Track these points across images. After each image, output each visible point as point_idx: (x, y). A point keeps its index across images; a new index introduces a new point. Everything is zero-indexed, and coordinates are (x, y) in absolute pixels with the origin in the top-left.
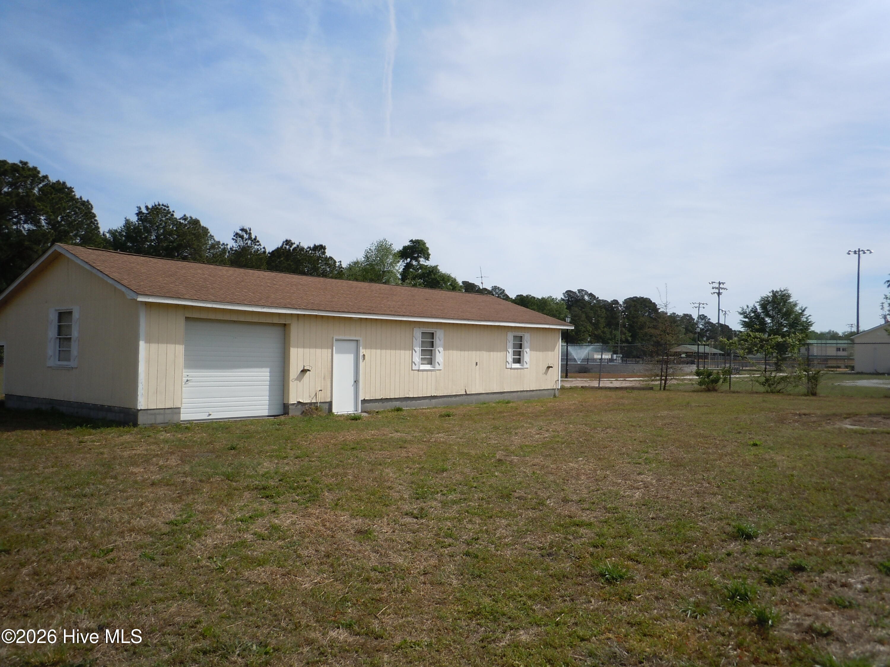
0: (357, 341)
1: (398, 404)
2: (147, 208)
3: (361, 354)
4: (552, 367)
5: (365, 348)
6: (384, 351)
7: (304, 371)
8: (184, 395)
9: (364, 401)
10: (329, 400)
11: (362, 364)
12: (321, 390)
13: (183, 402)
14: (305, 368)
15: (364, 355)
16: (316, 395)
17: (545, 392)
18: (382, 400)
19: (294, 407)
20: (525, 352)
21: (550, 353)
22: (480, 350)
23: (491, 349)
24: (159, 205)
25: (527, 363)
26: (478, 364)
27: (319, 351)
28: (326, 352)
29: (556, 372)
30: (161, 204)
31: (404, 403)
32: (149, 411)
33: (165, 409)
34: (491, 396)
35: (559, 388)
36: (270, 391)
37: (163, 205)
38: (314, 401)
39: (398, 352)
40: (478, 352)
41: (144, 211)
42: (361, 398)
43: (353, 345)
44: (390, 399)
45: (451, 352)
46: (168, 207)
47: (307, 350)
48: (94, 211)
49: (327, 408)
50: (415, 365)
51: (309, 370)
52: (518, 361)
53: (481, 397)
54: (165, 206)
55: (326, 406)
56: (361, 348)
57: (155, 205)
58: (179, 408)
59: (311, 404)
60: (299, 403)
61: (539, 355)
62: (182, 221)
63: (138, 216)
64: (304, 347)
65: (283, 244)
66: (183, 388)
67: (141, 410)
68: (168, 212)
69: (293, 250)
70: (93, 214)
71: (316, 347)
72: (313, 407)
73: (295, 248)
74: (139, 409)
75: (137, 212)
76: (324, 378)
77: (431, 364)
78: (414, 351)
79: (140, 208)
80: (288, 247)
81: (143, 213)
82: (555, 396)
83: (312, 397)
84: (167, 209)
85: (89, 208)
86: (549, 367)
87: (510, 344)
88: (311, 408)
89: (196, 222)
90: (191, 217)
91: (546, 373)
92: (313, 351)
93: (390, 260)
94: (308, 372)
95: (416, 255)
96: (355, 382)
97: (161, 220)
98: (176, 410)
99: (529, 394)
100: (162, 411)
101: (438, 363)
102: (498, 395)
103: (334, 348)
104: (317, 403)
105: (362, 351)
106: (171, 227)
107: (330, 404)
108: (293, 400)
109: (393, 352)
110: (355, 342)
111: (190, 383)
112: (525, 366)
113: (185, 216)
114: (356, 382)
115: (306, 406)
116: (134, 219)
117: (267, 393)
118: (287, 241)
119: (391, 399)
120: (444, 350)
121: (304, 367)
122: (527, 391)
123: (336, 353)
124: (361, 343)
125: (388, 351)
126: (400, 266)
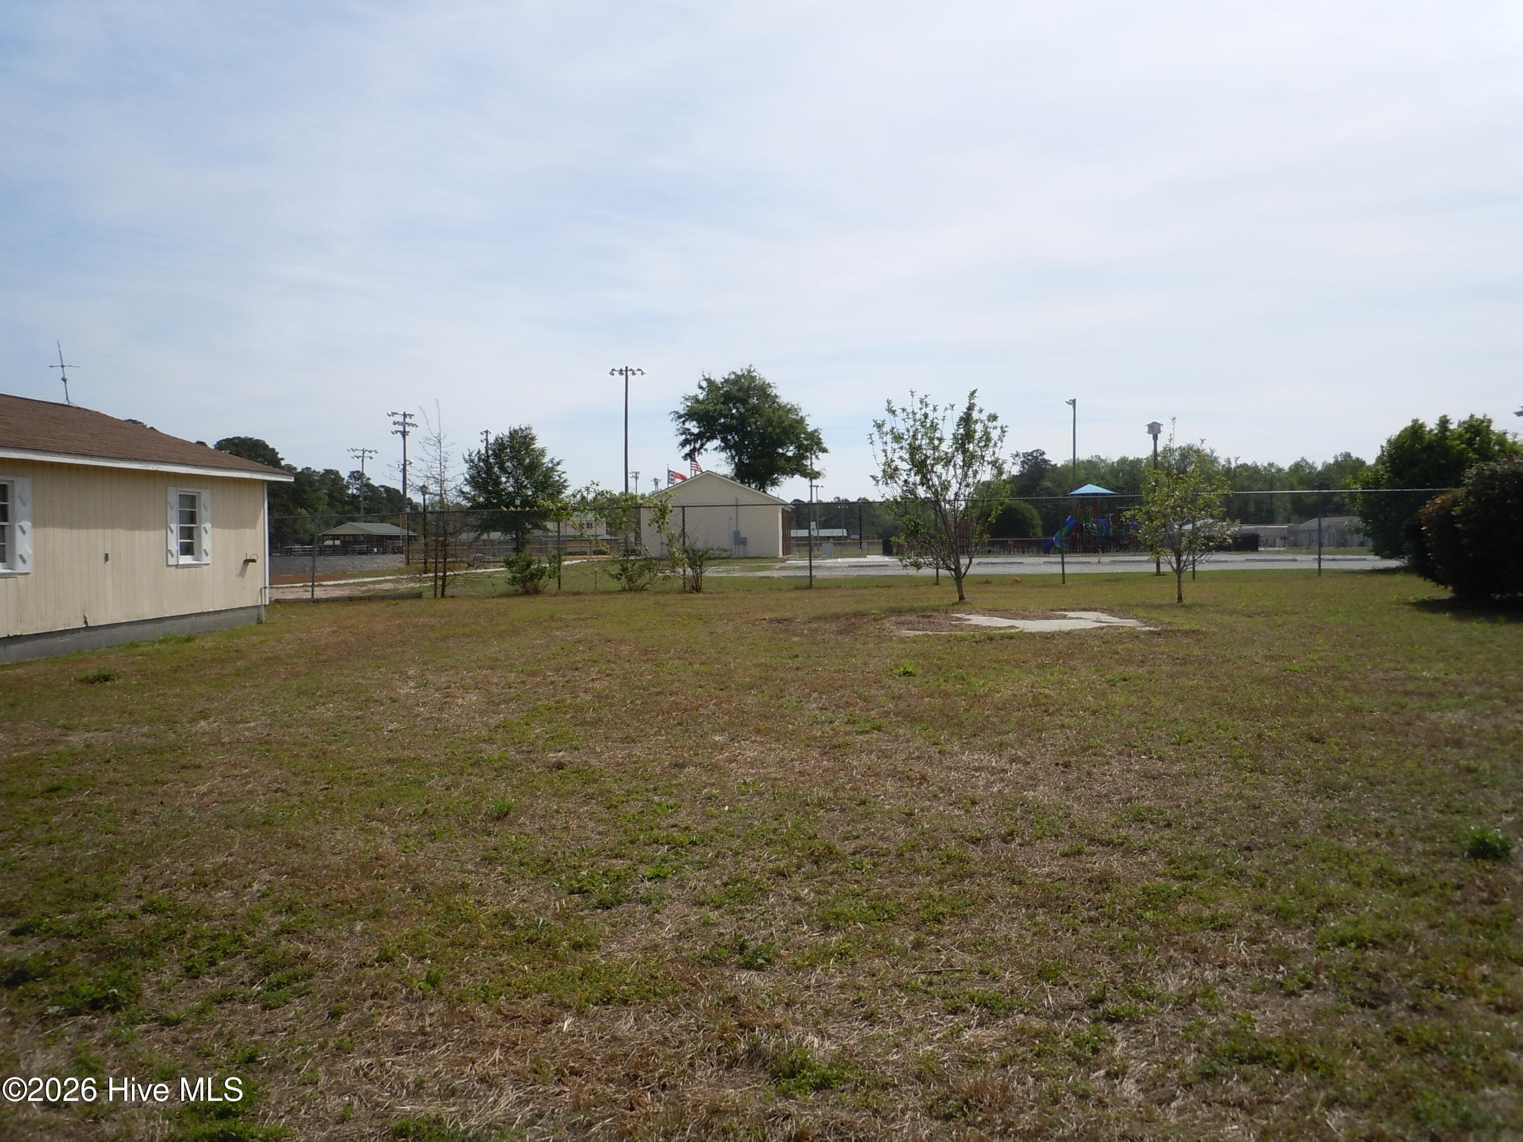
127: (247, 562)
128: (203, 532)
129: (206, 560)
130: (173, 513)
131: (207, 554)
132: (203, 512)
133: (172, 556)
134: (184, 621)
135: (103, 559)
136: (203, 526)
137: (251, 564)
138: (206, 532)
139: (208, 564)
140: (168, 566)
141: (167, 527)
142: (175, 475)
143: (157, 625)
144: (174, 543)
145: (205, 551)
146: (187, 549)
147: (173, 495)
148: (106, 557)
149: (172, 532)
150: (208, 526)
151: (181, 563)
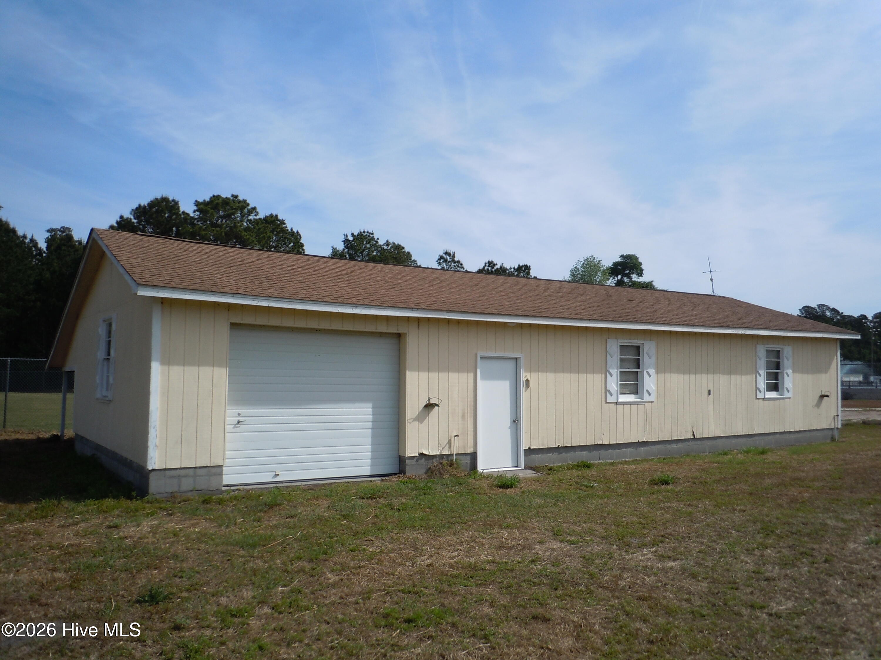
2: (353, 235)
4: (827, 396)
21: (822, 376)
24: (364, 232)
30: (366, 231)
35: (840, 426)
37: (368, 232)
40: (711, 376)
41: (351, 238)
46: (372, 234)
48: (302, 241)
54: (370, 233)
57: (361, 232)
62: (385, 247)
63: (344, 244)
65: (485, 266)
68: (373, 239)
69: (495, 271)
70: (301, 243)
73: (497, 268)
75: (344, 239)
77: (636, 393)
79: (347, 236)
80: (490, 268)
81: (349, 241)
84: (371, 236)
85: (297, 238)
89: (398, 248)
90: (394, 243)
91: (818, 403)
93: (599, 277)
95: (628, 272)
97: (366, 247)
106: (375, 253)
113: (387, 241)
116: (341, 247)
118: (490, 262)
120: (657, 372)
126: (610, 283)
127: (822, 396)
128: (785, 375)
129: (787, 395)
130: (762, 363)
131: (788, 391)
132: (785, 360)
133: (760, 392)
134: (770, 437)
135: (707, 393)
136: (785, 372)
137: (825, 398)
138: (788, 376)
139: (789, 398)
140: (757, 398)
141: (756, 372)
142: (763, 337)
143: (748, 439)
144: (762, 383)
145: (787, 388)
146: (774, 387)
147: (761, 350)
148: (709, 393)
149: (760, 375)
150: (790, 371)
151: (767, 397)
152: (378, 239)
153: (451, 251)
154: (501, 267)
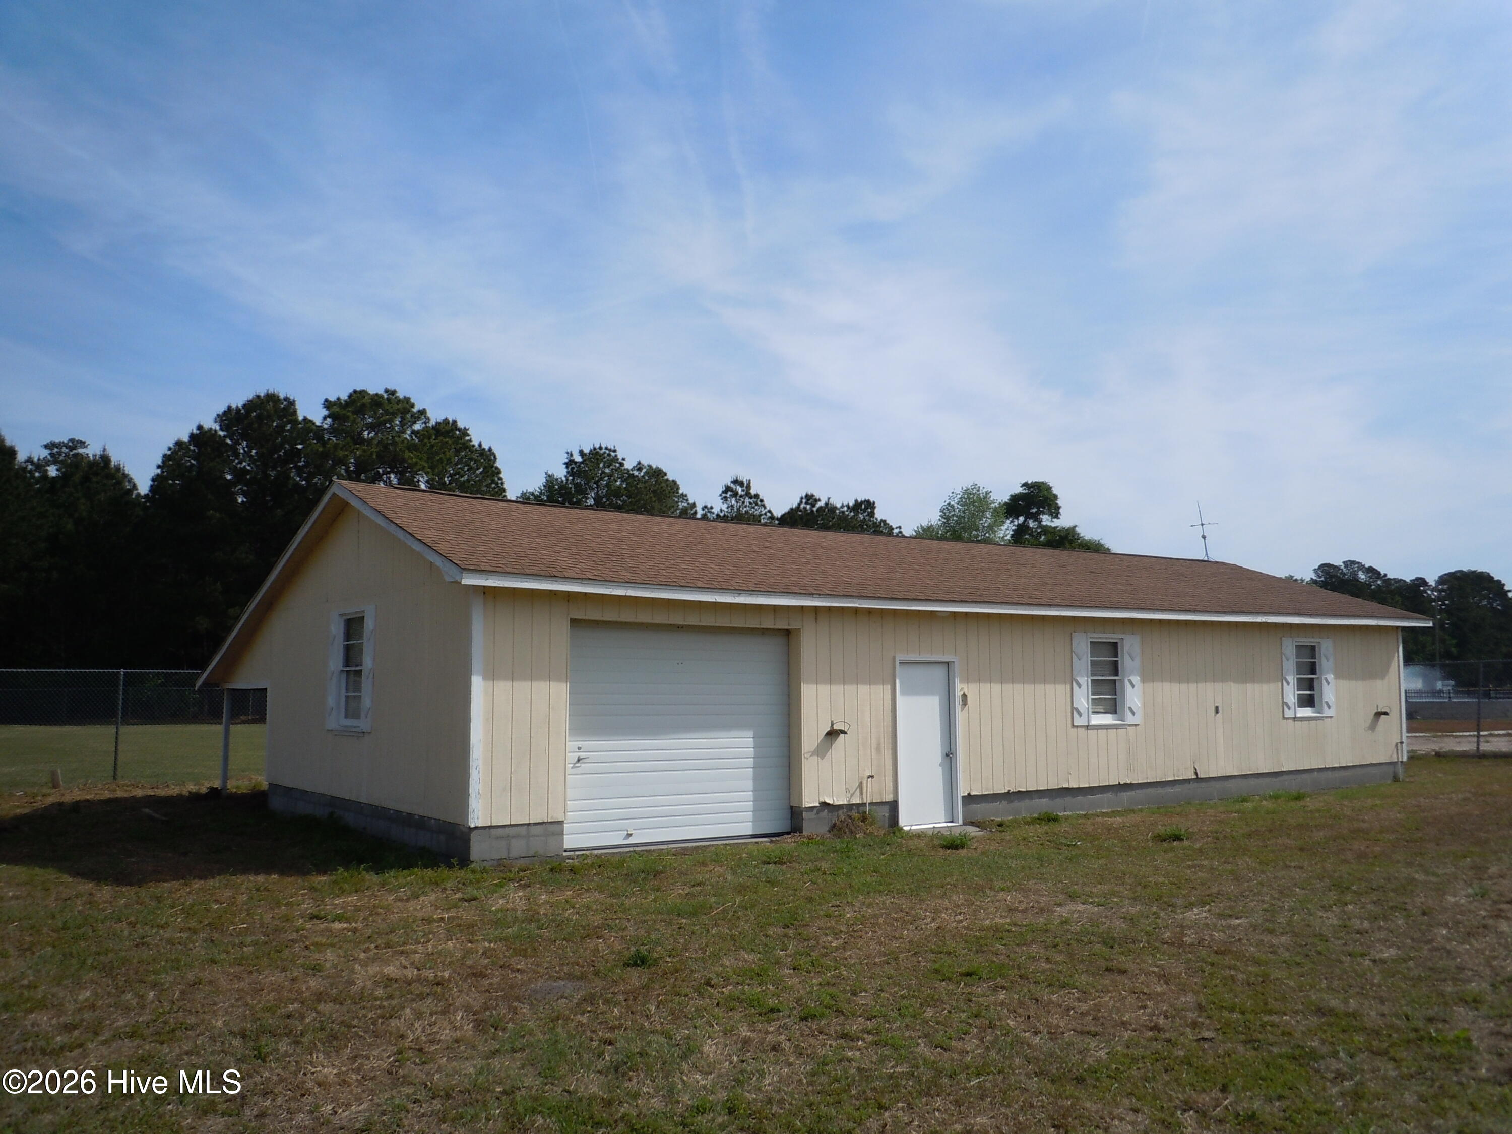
0: (948, 663)
1: (1044, 804)
2: (581, 453)
3: (958, 694)
4: (1386, 713)
5: (967, 680)
6: (1008, 687)
7: (833, 734)
8: (570, 793)
9: (969, 799)
10: (889, 798)
11: (960, 716)
12: (872, 777)
13: (569, 808)
14: (836, 727)
15: (964, 696)
16: (860, 786)
17: (1373, 770)
18: (1009, 796)
19: (812, 815)
20: (1324, 683)
21: (1379, 683)
22: (1223, 681)
23: (1247, 677)
24: (601, 448)
25: (1329, 707)
26: (1220, 709)
27: (864, 689)
28: (881, 692)
29: (1395, 727)
30: (604, 447)
31: (1059, 801)
32: (493, 831)
33: (529, 824)
34: (1253, 782)
35: (1405, 759)
36: (756, 778)
37: (606, 448)
38: (856, 800)
39: (1040, 688)
40: (1218, 686)
41: (578, 459)
42: (962, 791)
43: (939, 673)
44: (1027, 792)
45: (1158, 685)
46: (615, 451)
47: (838, 689)
48: (498, 464)
49: (887, 815)
50: (1080, 714)
51: (845, 733)
52: (1308, 701)
53: (1230, 784)
54: (610, 450)
55: (885, 812)
56: (957, 681)
57: (595, 449)
58: (561, 823)
59: (850, 807)
60: (824, 805)
61: (1359, 687)
62: (636, 473)
63: (567, 467)
64: (831, 682)
65: (801, 502)
66: (568, 777)
67: (476, 828)
68: (616, 459)
69: (818, 511)
70: (497, 468)
71: (857, 680)
72: (854, 814)
73: (821, 507)
74: (472, 826)
75: (567, 461)
76: (878, 749)
77: (1115, 712)
78: (1074, 684)
79: (572, 455)
80: (808, 507)
81: (576, 463)
82: (1396, 779)
83: (851, 792)
84: (613, 454)
85: (490, 460)
86: (1379, 714)
87: (1290, 665)
88: (850, 817)
89: (657, 474)
90: (650, 466)
91: (1373, 727)
92: (850, 689)
93: (987, 520)
94: (842, 736)
95: (1034, 510)
96: (947, 755)
97: (603, 472)
98: (555, 827)
99: (1337, 774)
100: (523, 830)
101: (1130, 708)
102: (1268, 780)
103: (897, 681)
104: (864, 805)
105: (960, 688)
106: (618, 483)
107: (893, 806)
108: (810, 800)
109: (1029, 688)
110: (945, 667)
111: (584, 766)
112: (1327, 712)
113: (639, 463)
114: (949, 755)
115: (840, 812)
116: (560, 473)
117: (750, 784)
118: (807, 496)
119: (1028, 794)
120: (1143, 681)
121: (832, 725)
122: (1334, 768)
123: (903, 693)
124: (957, 668)
125: (1018, 687)
126: (1007, 529)
147: (1289, 646)
152: (623, 459)
153: (744, 478)
154: (827, 504)
